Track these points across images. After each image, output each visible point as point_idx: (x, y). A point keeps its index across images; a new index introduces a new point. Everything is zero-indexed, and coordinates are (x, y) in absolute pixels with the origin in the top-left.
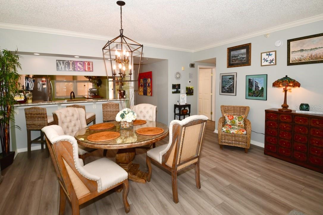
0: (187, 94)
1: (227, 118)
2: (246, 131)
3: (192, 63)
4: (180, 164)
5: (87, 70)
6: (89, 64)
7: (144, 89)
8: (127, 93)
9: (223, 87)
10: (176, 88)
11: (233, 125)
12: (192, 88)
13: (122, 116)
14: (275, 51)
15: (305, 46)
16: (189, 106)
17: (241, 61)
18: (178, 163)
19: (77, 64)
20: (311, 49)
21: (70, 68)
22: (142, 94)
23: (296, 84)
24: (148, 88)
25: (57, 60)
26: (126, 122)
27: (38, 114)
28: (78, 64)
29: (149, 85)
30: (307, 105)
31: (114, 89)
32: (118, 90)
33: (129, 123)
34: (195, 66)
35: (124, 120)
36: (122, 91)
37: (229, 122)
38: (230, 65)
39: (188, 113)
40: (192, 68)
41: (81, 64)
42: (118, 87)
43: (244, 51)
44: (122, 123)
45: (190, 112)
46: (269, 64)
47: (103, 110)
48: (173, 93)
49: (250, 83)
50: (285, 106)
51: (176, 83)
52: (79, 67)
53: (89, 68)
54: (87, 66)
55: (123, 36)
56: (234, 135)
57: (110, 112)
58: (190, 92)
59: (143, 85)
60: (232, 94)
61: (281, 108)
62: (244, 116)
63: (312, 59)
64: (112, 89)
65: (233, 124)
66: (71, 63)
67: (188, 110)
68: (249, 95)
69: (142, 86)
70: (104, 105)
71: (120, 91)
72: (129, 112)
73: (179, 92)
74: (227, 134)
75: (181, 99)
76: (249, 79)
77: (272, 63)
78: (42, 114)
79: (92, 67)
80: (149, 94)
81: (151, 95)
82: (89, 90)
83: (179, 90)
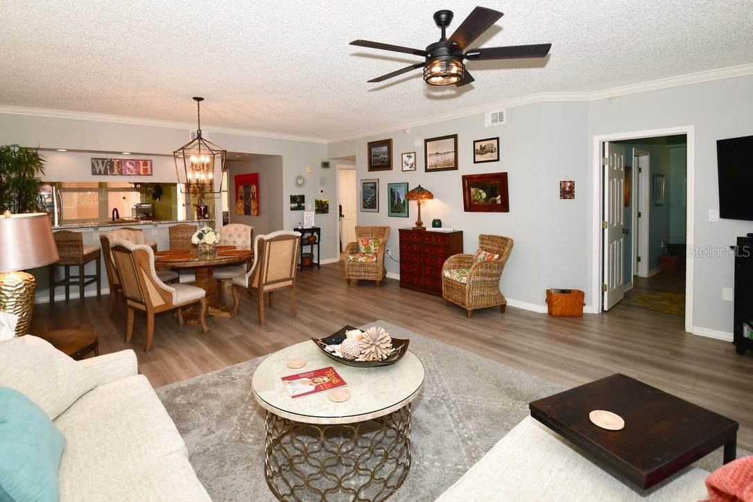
0: (317, 211)
1: (360, 243)
2: (377, 257)
3: (326, 160)
4: (267, 284)
5: (142, 173)
6: (145, 163)
7: (245, 204)
8: (210, 210)
9: (364, 200)
10: (298, 202)
11: (367, 253)
12: (325, 202)
13: (200, 236)
14: (415, 153)
15: (440, 148)
16: (318, 230)
17: (383, 162)
18: (264, 282)
19: (125, 164)
20: (445, 153)
21: (113, 171)
22: (243, 212)
23: (430, 196)
24: (252, 202)
25: (92, 159)
26: (205, 243)
27: (69, 242)
28: (128, 163)
29: (253, 196)
30: (439, 221)
31: (187, 204)
32: (194, 205)
33: (209, 245)
34: (331, 165)
35: (203, 241)
36: (202, 208)
37: (362, 250)
38: (372, 168)
39: (317, 241)
40: (326, 169)
41: (132, 165)
42: (194, 200)
43: (385, 149)
44: (200, 246)
45: (319, 240)
46: (409, 169)
47: (170, 236)
48: (292, 209)
49: (392, 194)
50: (419, 223)
51: (297, 192)
52: (129, 169)
53: (145, 171)
54: (142, 168)
55: (201, 138)
56: (362, 264)
57: (183, 238)
58: (322, 208)
59: (243, 195)
60: (373, 210)
61: (415, 226)
62: (381, 240)
63: (445, 165)
64: (184, 205)
65: (368, 251)
66: (116, 162)
67: (317, 236)
68: (392, 212)
69: (241, 198)
70: (170, 229)
71: (198, 207)
72: (208, 232)
73: (303, 208)
74: (354, 264)
75: (305, 220)
76: (392, 189)
77: (412, 169)
78: (75, 241)
79: (151, 169)
80: (254, 213)
81: (258, 214)
82: (135, 207)
83: (302, 205)
